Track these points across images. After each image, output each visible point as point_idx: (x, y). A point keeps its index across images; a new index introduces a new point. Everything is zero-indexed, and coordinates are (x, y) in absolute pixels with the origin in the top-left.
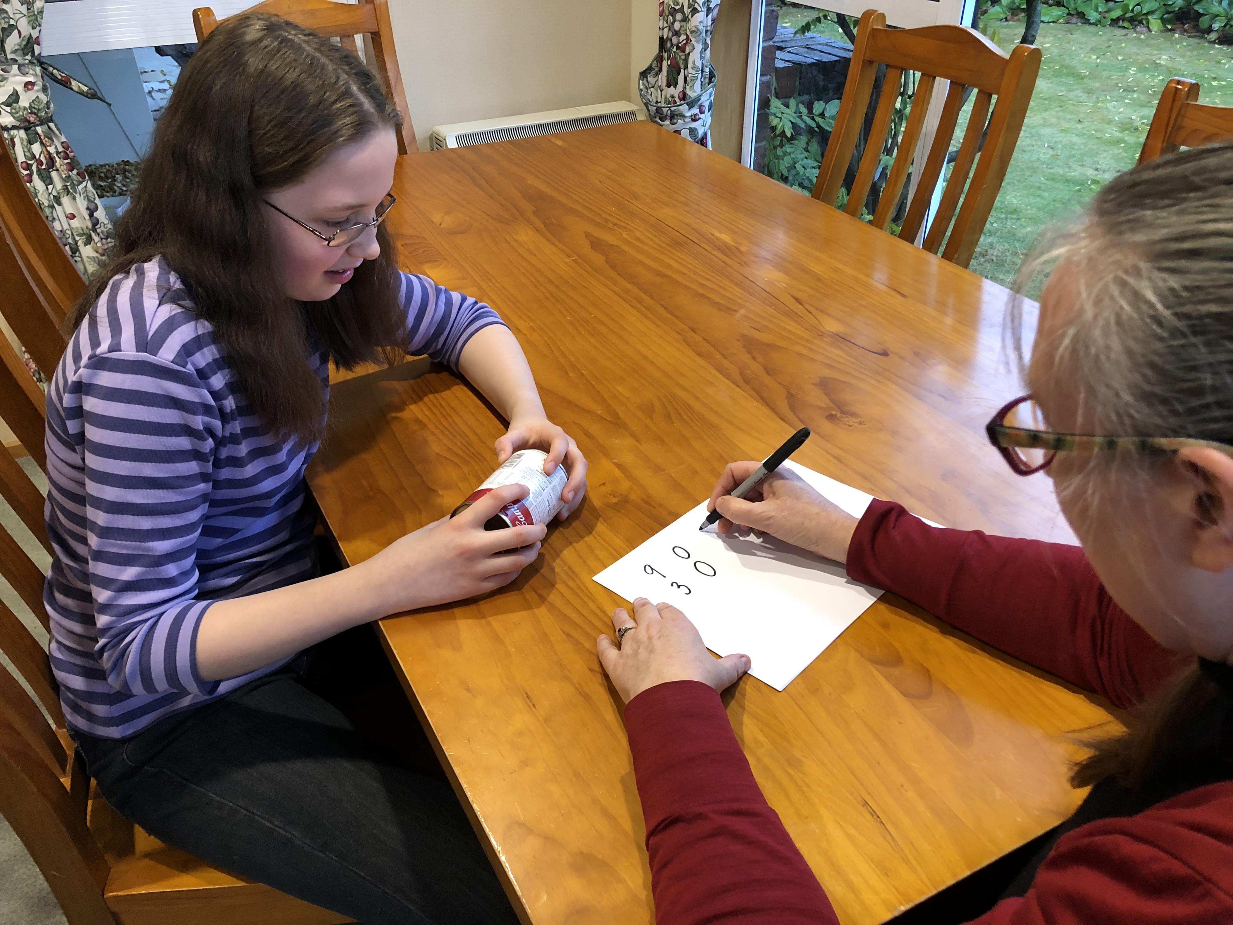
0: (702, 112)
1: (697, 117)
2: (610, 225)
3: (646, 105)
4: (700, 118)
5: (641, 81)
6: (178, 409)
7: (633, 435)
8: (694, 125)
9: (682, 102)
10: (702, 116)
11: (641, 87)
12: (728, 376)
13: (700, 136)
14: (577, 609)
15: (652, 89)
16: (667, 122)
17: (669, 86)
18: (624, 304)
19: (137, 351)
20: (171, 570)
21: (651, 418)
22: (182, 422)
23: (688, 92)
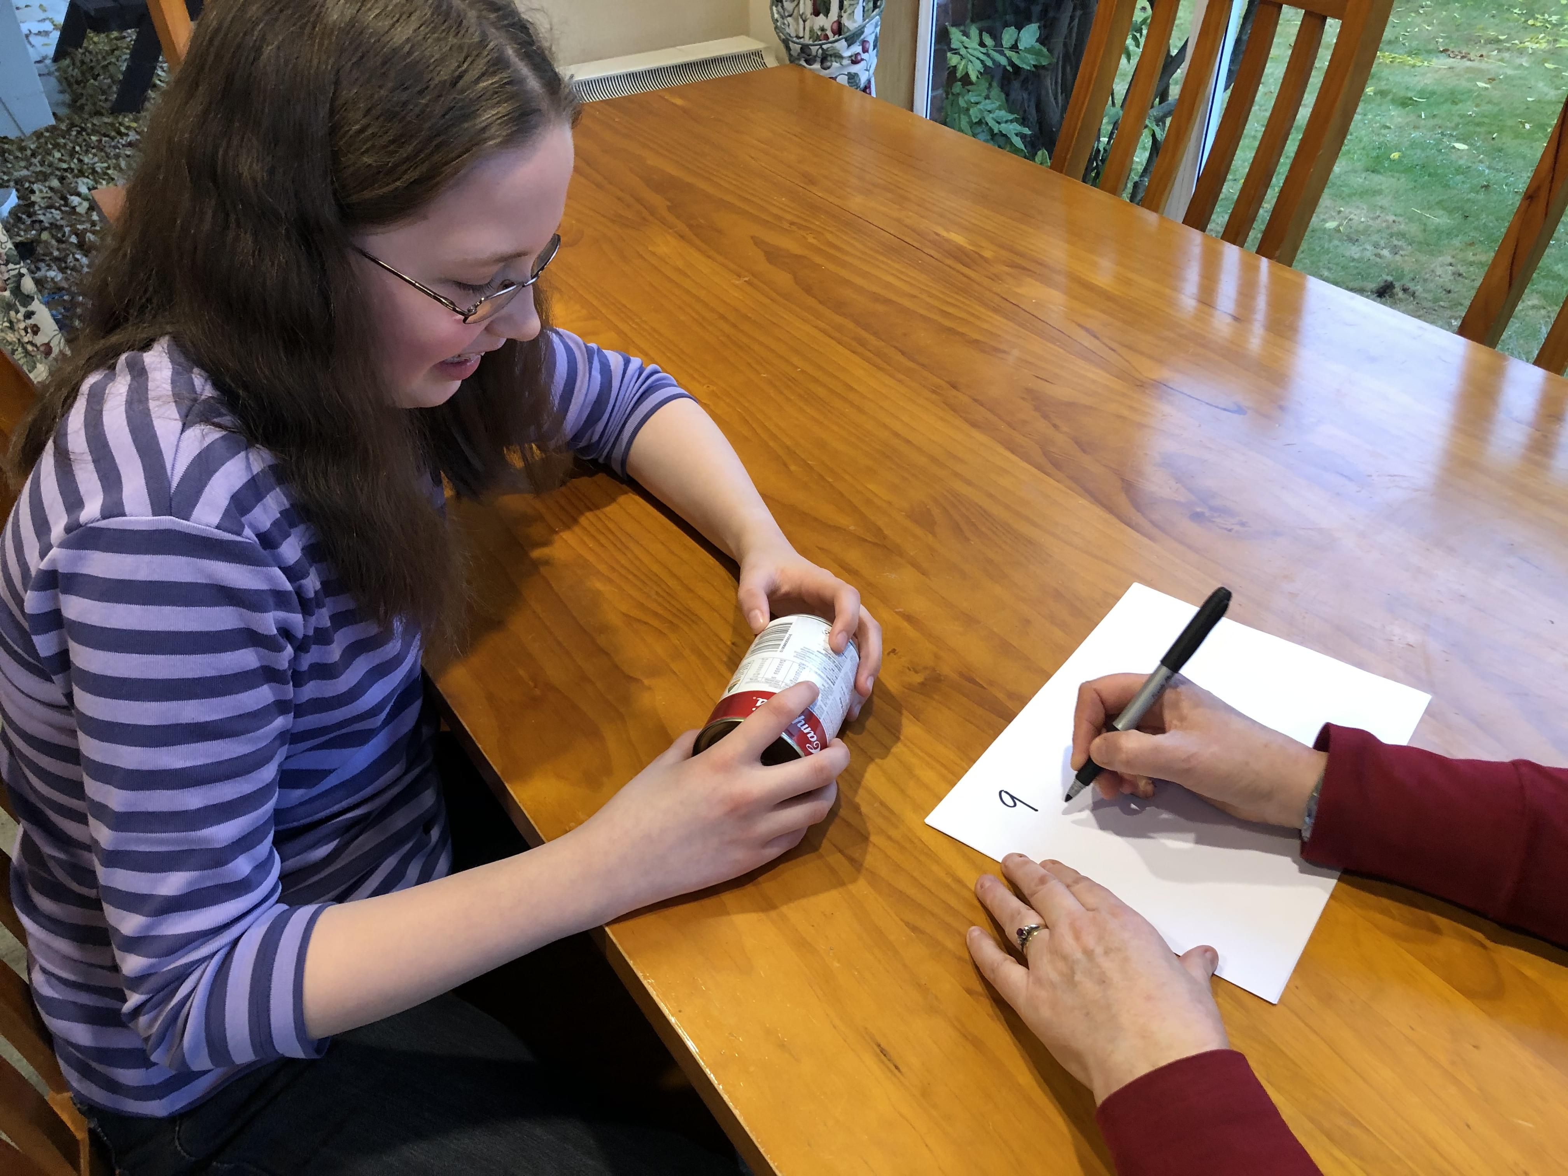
0: (865, 51)
1: (859, 58)
2: (786, 225)
3: (786, 42)
4: (862, 60)
5: (774, 8)
6: (234, 605)
7: (915, 565)
8: (854, 69)
9: (837, 37)
10: (865, 56)
11: (776, 16)
12: (1025, 457)
13: (862, 85)
14: (915, 879)
15: (789, 19)
16: (817, 66)
17: (816, 13)
18: (840, 348)
19: (154, 514)
20: (242, 866)
21: (934, 534)
22: (242, 626)
23: (845, 21)
